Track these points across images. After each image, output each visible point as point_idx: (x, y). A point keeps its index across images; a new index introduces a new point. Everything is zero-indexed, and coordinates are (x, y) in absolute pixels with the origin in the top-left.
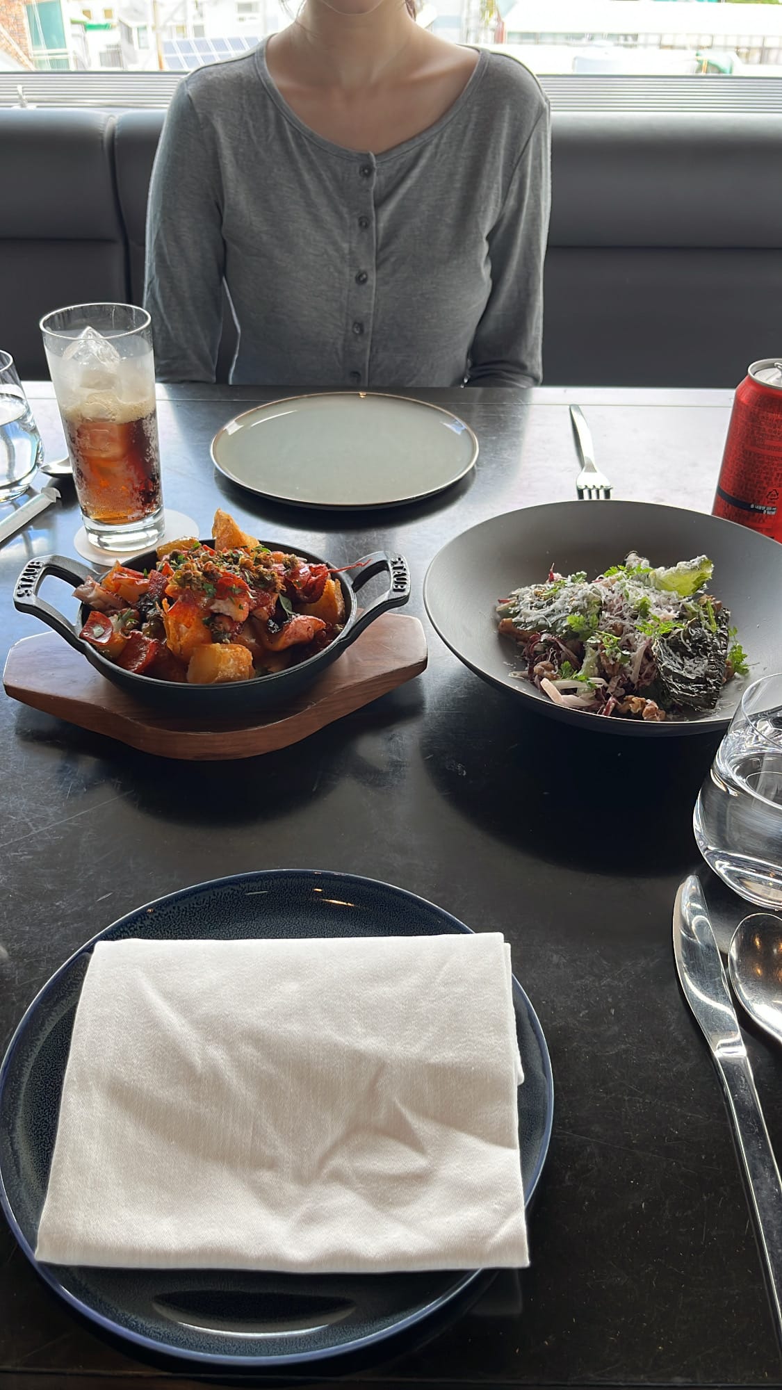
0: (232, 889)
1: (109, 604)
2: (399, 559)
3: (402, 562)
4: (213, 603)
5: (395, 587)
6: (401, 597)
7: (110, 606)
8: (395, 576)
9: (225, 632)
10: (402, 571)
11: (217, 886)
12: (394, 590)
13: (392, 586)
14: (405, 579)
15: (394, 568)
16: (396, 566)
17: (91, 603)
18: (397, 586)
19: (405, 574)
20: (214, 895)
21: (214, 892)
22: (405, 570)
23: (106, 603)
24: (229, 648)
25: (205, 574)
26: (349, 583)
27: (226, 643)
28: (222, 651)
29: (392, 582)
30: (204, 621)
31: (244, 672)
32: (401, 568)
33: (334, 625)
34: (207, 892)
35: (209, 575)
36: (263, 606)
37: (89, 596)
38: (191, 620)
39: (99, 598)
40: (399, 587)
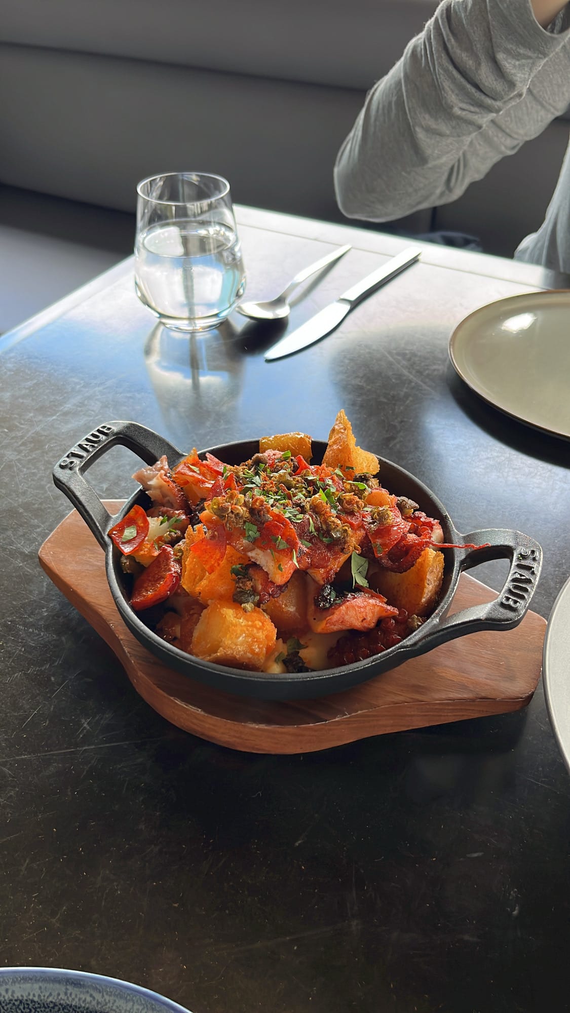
0: (91, 996)
1: (168, 498)
2: (533, 552)
3: (534, 559)
4: (251, 550)
5: (504, 601)
6: (507, 620)
7: (169, 501)
8: (514, 580)
9: (254, 591)
10: (527, 575)
11: (73, 983)
12: (502, 605)
13: (501, 596)
14: (526, 590)
15: (519, 566)
16: (523, 562)
17: (147, 492)
18: (508, 599)
19: (528, 581)
20: (66, 994)
21: (67, 989)
22: (533, 573)
23: (164, 496)
24: (245, 619)
25: (252, 511)
26: (460, 555)
27: (245, 610)
28: (234, 621)
29: (505, 588)
30: (233, 569)
31: (257, 654)
32: (529, 568)
33: (409, 616)
34: (57, 986)
35: (255, 512)
36: (318, 567)
37: (149, 483)
38: (216, 565)
39: (160, 487)
40: (511, 603)
